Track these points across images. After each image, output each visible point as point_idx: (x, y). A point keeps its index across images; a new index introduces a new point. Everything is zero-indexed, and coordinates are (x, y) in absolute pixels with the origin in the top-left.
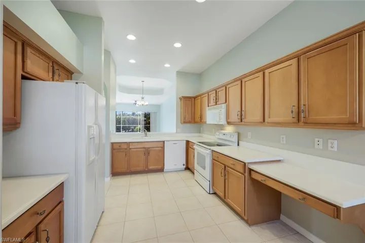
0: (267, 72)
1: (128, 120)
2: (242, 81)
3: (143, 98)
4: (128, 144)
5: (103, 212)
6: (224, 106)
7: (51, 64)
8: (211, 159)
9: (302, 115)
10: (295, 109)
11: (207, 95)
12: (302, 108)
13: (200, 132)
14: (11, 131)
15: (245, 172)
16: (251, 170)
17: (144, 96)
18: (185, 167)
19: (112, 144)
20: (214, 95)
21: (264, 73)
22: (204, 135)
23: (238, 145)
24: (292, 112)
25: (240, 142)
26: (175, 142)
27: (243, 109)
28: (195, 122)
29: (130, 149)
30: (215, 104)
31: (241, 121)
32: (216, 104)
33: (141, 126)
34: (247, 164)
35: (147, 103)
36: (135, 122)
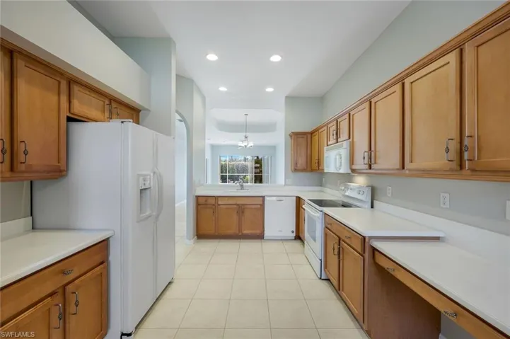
0: (407, 81)
1: (237, 167)
2: (371, 102)
3: (246, 137)
4: (216, 198)
5: (170, 283)
6: (346, 144)
7: (107, 102)
8: (323, 226)
9: (466, 155)
10: (454, 146)
11: (326, 128)
12: (467, 141)
13: (321, 184)
14: (56, 178)
15: (364, 253)
16: (374, 250)
17: (248, 134)
18: (294, 234)
19: (197, 197)
20: (334, 128)
21: (403, 84)
22: (328, 190)
23: (372, 207)
24: (447, 150)
25: (375, 201)
26: (280, 198)
27: (373, 149)
28: (312, 170)
29: (219, 205)
30: (335, 141)
31: (370, 168)
32: (337, 142)
33: (250, 176)
34: (367, 240)
35: (251, 144)
36: (244, 169)
